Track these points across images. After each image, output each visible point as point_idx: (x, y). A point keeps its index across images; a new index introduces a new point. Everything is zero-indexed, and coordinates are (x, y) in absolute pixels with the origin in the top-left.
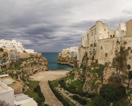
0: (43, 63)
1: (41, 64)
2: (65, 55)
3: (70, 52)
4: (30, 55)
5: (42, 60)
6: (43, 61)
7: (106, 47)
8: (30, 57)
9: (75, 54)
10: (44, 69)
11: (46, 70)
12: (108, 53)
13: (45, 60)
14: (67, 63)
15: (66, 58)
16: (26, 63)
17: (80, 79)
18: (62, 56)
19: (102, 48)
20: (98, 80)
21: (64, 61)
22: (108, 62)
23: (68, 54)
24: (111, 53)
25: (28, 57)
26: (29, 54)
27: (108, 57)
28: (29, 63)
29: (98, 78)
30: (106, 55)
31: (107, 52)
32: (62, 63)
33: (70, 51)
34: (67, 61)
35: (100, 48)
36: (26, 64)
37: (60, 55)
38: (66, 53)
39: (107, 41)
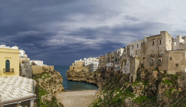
0: (58, 81)
1: (55, 82)
2: (79, 68)
3: (86, 65)
4: (43, 69)
5: (56, 76)
6: (58, 78)
7: (176, 58)
8: (43, 71)
9: (95, 67)
10: (61, 89)
11: (63, 90)
12: (179, 63)
13: (59, 76)
14: (83, 79)
15: (80, 72)
16: (43, 81)
17: (143, 94)
18: (75, 70)
19: (171, 59)
20: (174, 89)
21: (78, 77)
22: (179, 72)
23: (84, 67)
24: (182, 63)
25: (41, 72)
26: (42, 67)
27: (179, 67)
28: (46, 80)
29: (172, 88)
30: (177, 65)
31: (177, 63)
32: (75, 80)
33: (85, 63)
34: (82, 77)
35: (169, 59)
36: (43, 83)
37: (71, 69)
38: (80, 66)
39: (178, 53)
